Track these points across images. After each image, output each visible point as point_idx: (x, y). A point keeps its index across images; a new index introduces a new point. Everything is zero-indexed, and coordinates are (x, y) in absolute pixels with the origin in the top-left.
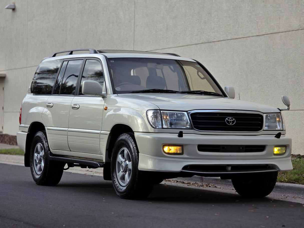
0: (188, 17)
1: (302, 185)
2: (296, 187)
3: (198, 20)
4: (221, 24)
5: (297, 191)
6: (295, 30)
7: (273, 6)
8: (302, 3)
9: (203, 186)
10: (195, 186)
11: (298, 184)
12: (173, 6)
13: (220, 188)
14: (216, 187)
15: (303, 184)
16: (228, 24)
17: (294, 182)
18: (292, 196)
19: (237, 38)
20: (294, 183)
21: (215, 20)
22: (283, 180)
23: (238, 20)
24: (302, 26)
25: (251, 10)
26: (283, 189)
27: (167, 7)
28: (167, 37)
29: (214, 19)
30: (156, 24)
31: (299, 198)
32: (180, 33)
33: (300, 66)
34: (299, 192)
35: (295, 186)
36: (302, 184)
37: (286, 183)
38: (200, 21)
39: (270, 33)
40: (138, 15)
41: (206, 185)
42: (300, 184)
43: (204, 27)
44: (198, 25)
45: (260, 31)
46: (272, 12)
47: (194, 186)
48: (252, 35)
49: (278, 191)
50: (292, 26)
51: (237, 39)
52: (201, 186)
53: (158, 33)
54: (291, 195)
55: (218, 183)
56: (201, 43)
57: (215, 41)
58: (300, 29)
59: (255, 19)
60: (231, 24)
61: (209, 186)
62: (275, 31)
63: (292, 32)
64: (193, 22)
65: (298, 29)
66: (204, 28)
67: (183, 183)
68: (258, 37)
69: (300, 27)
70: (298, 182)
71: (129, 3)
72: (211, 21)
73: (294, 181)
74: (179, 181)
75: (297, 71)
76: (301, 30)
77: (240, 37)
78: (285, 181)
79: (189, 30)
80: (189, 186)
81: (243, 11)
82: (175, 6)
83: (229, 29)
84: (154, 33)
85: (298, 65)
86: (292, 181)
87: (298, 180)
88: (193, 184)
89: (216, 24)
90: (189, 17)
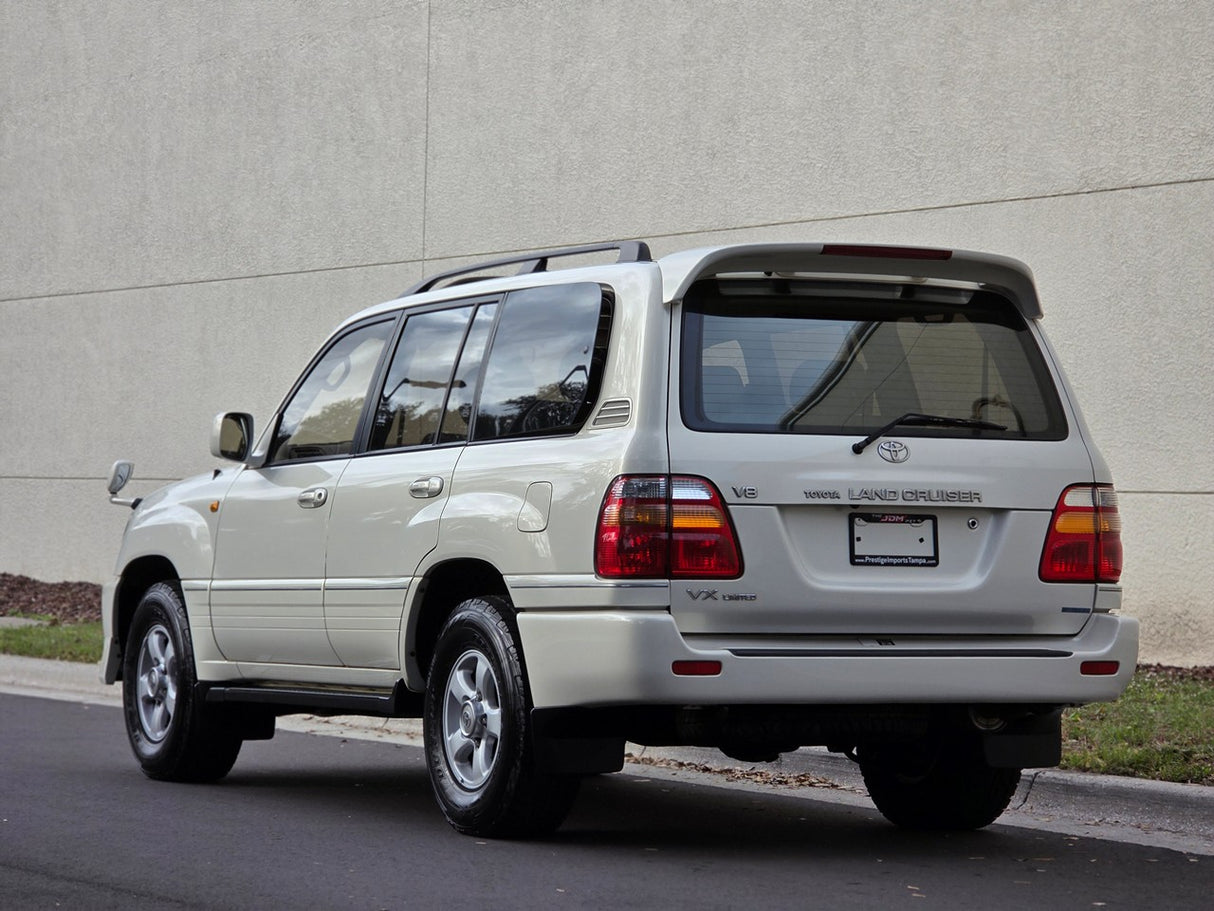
0: (646, 129)
1: (1163, 782)
2: (1144, 790)
3: (685, 141)
4: (777, 160)
5: (1148, 805)
6: (1065, 192)
7: (980, 102)
8: (1094, 95)
9: (786, 783)
10: (756, 782)
11: (1146, 778)
12: (584, 87)
13: (852, 790)
14: (833, 786)
15: (1164, 780)
16: (804, 161)
17: (1130, 770)
18: (1131, 821)
19: (839, 215)
20: (1133, 775)
21: (751, 144)
22: (1088, 766)
23: (844, 149)
24: (1092, 179)
25: (896, 112)
26: (1094, 798)
27: (561, 90)
28: (560, 202)
29: (748, 141)
30: (514, 151)
31: (1160, 829)
32: (610, 188)
33: (1084, 329)
34: (1157, 806)
35: (1142, 787)
36: (1161, 779)
37: (1103, 773)
38: (691, 147)
39: (966, 202)
40: (442, 114)
41: (794, 778)
42: (1153, 778)
43: (708, 171)
44: (682, 161)
45: (930, 193)
46: (975, 123)
47: (750, 782)
48: (896, 208)
49: (1074, 803)
50: (1053, 177)
51: (838, 221)
52: (780, 782)
53: (525, 187)
54: (1127, 818)
55: (840, 773)
56: (696, 230)
57: (752, 224)
58: (1086, 190)
59: (911, 146)
60: (814, 162)
61: (807, 782)
62: (987, 195)
63: (1053, 198)
64: (662, 150)
65: (1075, 191)
66: (706, 174)
67: (706, 770)
68: (923, 213)
69: (1083, 181)
70: (1147, 771)
71: (403, 68)
72: (737, 151)
73: (1131, 766)
74: (685, 763)
75: (1074, 347)
76: (1088, 192)
77: (850, 213)
78: (1098, 766)
79: (649, 180)
80: (732, 781)
81: (862, 114)
82: (592, 88)
83: (807, 182)
84: (506, 185)
85: (1078, 324)
86: (1124, 766)
87: (1145, 763)
88: (747, 776)
89: (758, 163)
90: (650, 131)
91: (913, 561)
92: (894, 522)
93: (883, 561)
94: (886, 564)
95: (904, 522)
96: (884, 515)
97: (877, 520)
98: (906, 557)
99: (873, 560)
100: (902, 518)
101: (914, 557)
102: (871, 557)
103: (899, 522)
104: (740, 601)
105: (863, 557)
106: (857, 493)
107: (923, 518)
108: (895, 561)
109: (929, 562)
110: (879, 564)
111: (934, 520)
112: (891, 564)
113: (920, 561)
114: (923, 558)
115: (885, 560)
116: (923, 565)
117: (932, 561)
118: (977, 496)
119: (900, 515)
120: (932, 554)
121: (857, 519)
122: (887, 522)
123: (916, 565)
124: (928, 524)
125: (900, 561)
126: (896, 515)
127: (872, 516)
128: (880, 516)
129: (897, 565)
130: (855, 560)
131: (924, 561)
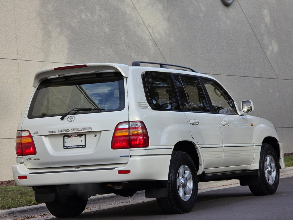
91: (79, 147)
92: (75, 137)
93: (71, 147)
94: (72, 148)
95: (77, 137)
96: (72, 135)
97: (70, 137)
98: (77, 146)
99: (69, 147)
100: (76, 136)
101: (79, 146)
102: (68, 146)
103: (76, 137)
104: (37, 160)
105: (66, 147)
106: (60, 131)
107: (82, 135)
108: (74, 147)
109: (83, 146)
110: (70, 148)
111: (85, 135)
112: (73, 148)
113: (81, 146)
114: (81, 145)
115: (72, 147)
116: (81, 147)
117: (84, 146)
118: (91, 128)
119: (76, 135)
120: (84, 144)
121: (65, 137)
122: (73, 137)
123: (80, 147)
124: (84, 136)
125: (75, 147)
126: (75, 135)
127: (69, 136)
128: (71, 136)
129: (75, 148)
130: (65, 147)
131: (82, 146)
